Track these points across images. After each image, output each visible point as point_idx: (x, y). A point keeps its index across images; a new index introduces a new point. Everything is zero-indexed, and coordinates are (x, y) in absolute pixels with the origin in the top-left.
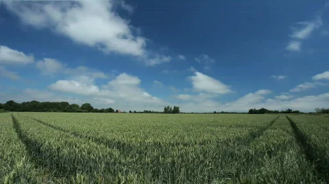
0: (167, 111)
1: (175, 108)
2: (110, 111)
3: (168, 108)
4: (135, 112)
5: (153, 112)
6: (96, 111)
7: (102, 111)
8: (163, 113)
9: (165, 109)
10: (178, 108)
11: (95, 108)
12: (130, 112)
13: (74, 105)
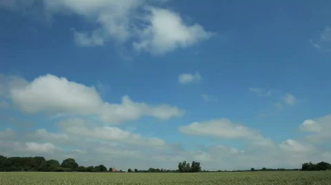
0: (183, 168)
1: (194, 163)
2: (102, 169)
3: (184, 163)
4: (136, 171)
5: (162, 171)
6: (82, 169)
7: (90, 170)
8: (177, 171)
9: (180, 166)
10: (198, 164)
11: (80, 165)
12: (129, 171)
13: (52, 161)
